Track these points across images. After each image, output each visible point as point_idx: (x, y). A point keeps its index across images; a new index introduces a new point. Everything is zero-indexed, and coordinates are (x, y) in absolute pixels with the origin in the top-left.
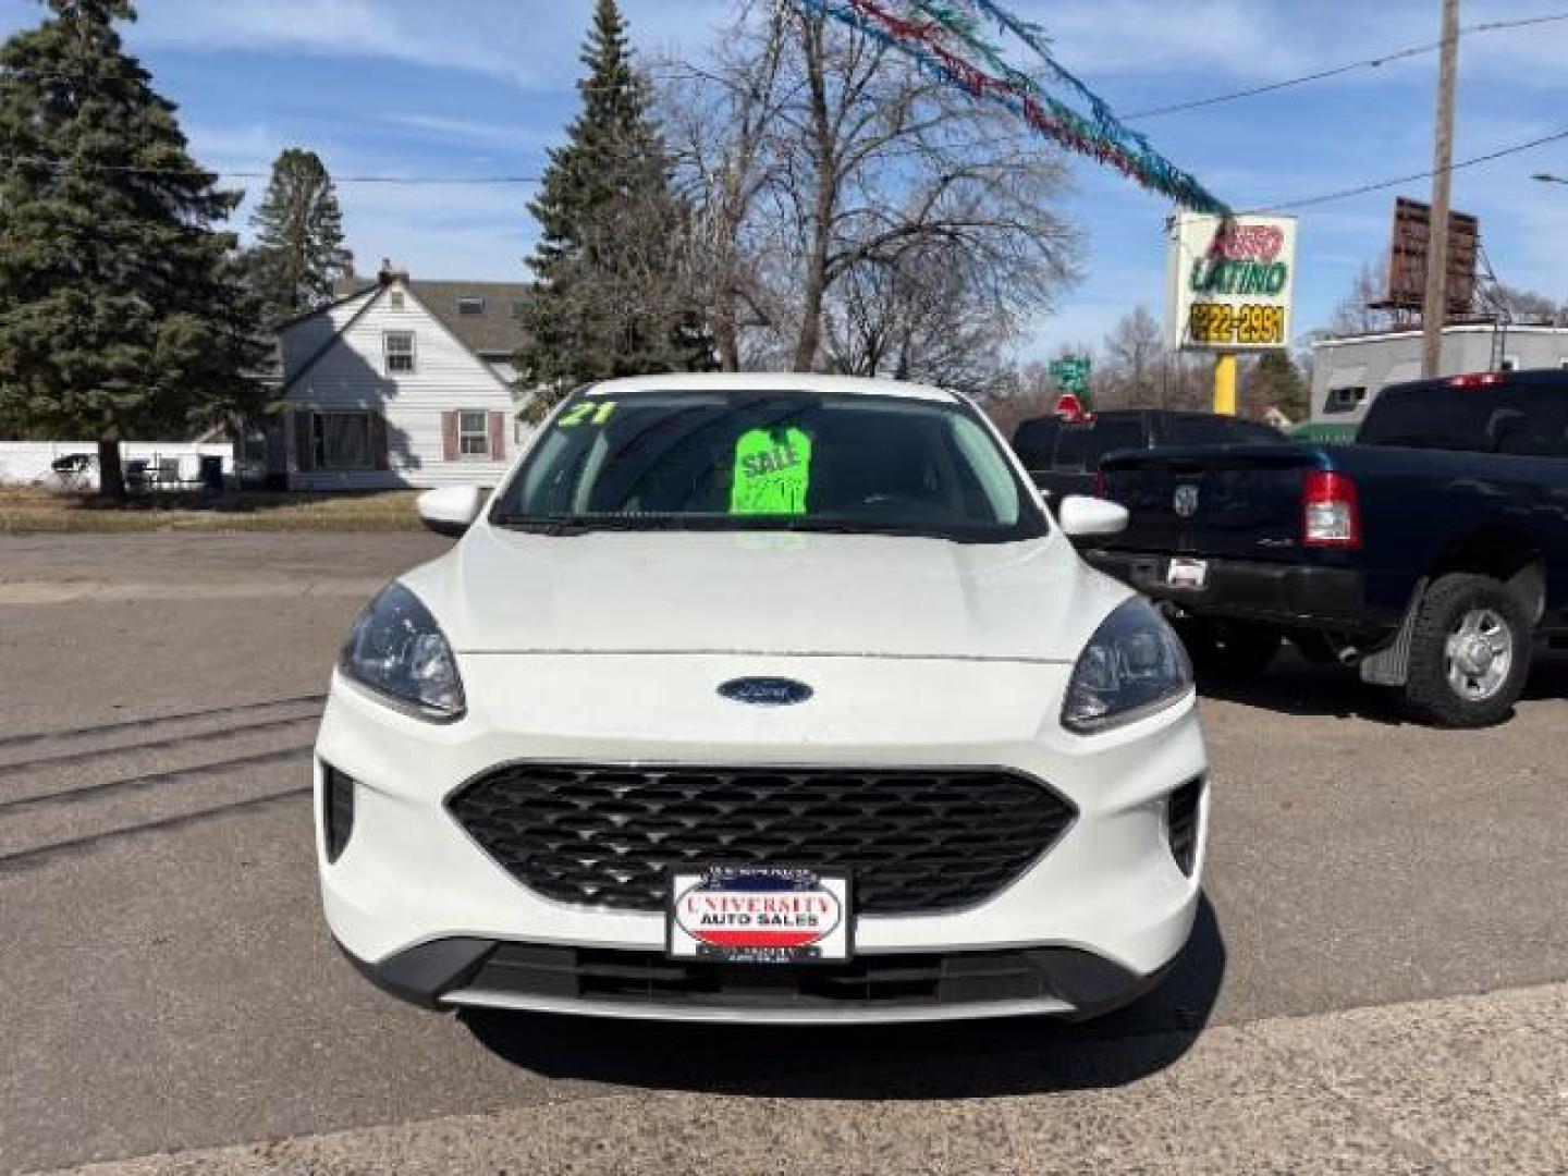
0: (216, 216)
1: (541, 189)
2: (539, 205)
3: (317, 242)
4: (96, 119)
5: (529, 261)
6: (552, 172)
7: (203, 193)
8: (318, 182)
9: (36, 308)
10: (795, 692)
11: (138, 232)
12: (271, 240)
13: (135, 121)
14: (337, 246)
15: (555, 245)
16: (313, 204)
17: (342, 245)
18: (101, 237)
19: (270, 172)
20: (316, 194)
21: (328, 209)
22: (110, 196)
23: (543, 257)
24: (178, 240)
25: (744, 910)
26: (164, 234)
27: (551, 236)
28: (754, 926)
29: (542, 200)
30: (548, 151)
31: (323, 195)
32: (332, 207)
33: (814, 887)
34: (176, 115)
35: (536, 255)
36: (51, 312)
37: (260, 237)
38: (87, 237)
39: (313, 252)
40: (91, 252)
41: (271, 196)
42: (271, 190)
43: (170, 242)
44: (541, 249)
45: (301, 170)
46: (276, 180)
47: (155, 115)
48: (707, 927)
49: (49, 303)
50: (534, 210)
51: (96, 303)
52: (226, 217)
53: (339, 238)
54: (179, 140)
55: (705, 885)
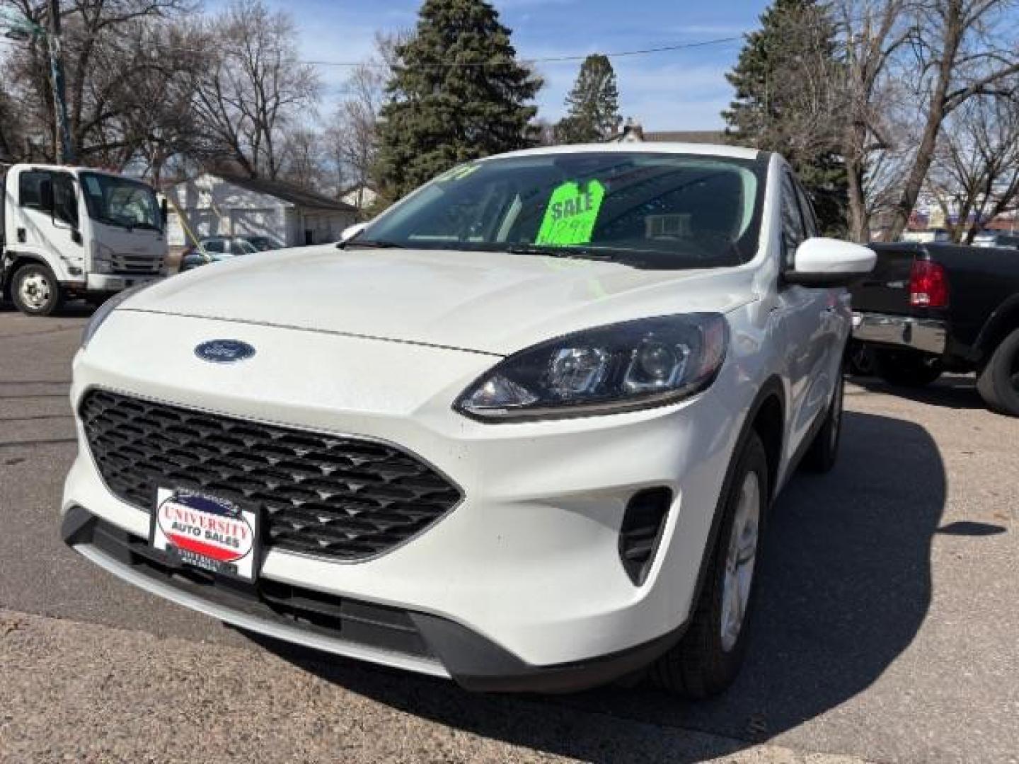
0: (527, 96)
1: (737, 63)
2: (735, 75)
3: (602, 112)
4: (466, 43)
5: (725, 115)
6: (746, 49)
7: (522, 83)
8: (604, 73)
9: (428, 156)
10: (243, 350)
11: (482, 109)
12: (576, 112)
13: (487, 42)
14: (613, 113)
15: (743, 101)
16: (602, 87)
17: (617, 112)
18: (464, 113)
19: (579, 71)
20: (605, 80)
21: (611, 90)
22: (470, 88)
23: (734, 111)
24: (504, 112)
25: (197, 524)
26: (497, 109)
27: (741, 96)
28: (202, 538)
29: (738, 70)
30: (746, 36)
31: (609, 81)
32: (614, 88)
33: (237, 516)
34: (509, 37)
35: (729, 110)
36: (434, 158)
37: (569, 111)
38: (457, 113)
39: (599, 118)
40: (457, 121)
41: (578, 85)
42: (579, 81)
43: (499, 114)
44: (734, 106)
45: (598, 66)
46: (583, 74)
47: (498, 38)
48: (177, 532)
49: (434, 153)
50: (730, 78)
51: (458, 152)
52: (533, 98)
53: (615, 108)
54: (511, 52)
55: (176, 500)
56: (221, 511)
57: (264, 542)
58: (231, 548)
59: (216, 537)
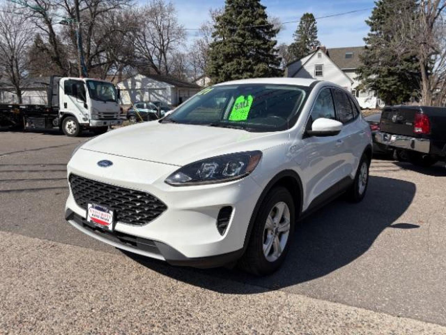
0: (273, 36)
1: (371, 15)
2: (370, 20)
3: (310, 39)
4: (246, 14)
5: (365, 39)
6: (375, 9)
7: (270, 30)
8: (311, 22)
9: (229, 64)
10: (110, 163)
11: (252, 43)
12: (298, 40)
13: (255, 13)
14: (315, 40)
15: (374, 33)
16: (310, 28)
17: (317, 39)
18: (245, 45)
19: (299, 20)
20: (311, 26)
21: (314, 30)
22: (247, 34)
23: (369, 37)
24: (262, 44)
25: (99, 215)
26: (259, 42)
27: (372, 30)
28: (99, 219)
29: (371, 18)
30: (375, 2)
31: (314, 25)
32: (315, 29)
33: (108, 212)
34: (265, 10)
35: (367, 37)
36: (232, 65)
37: (295, 40)
38: (241, 45)
39: (309, 42)
40: (242, 49)
41: (299, 28)
42: (300, 26)
43: (260, 44)
44: (369, 35)
45: (309, 18)
46: (301, 23)
47: (260, 11)
48: (93, 217)
49: (232, 63)
50: (367, 22)
51: (242, 62)
52: (275, 36)
53: (316, 37)
54: (265, 16)
55: (93, 207)
56: (104, 211)
57: (116, 220)
58: (107, 221)
59: (103, 218)
